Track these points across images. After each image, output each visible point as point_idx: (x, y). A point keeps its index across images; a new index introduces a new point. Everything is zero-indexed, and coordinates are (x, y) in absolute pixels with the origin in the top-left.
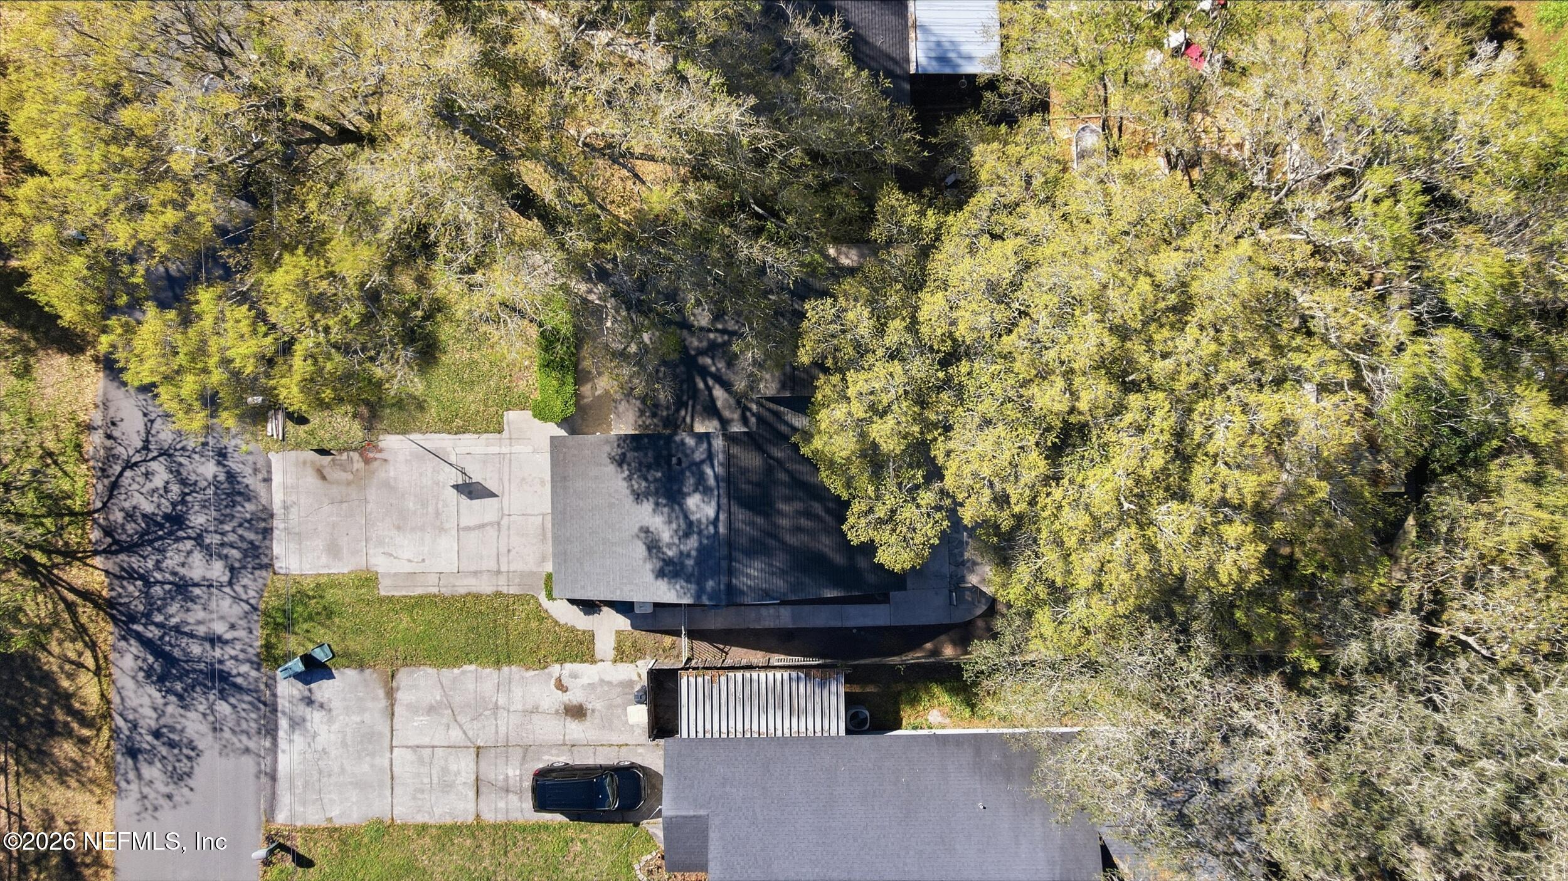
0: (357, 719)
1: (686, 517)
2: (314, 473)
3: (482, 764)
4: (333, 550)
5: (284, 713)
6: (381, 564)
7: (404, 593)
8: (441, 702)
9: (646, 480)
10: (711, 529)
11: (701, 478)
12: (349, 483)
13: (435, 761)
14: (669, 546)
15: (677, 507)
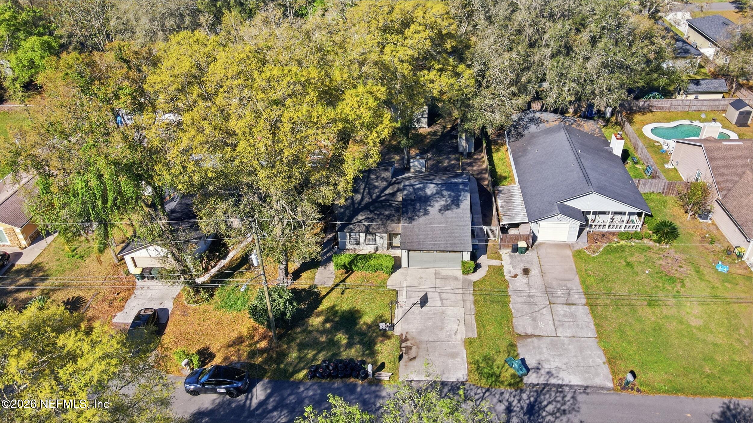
0: (545, 350)
1: (435, 194)
2: (412, 362)
3: (558, 302)
4: (454, 355)
5: (547, 380)
6: (461, 336)
7: (475, 328)
8: (530, 316)
9: (420, 209)
10: (440, 186)
11: (420, 189)
12: (418, 348)
13: (561, 319)
14: (446, 201)
15: (431, 198)
